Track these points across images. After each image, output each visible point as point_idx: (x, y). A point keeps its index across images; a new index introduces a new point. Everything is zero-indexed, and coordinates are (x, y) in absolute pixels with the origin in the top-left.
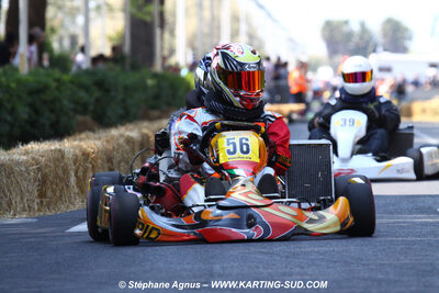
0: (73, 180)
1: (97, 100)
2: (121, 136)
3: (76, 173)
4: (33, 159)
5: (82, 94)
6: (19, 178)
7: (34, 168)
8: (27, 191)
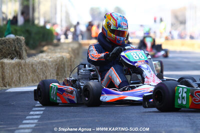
6: (49, 68)
7: (55, 63)
8: (53, 73)
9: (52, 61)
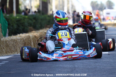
1: (34, 23)
2: (43, 32)
3: (33, 42)
4: (22, 38)
5: (30, 21)
9: (21, 39)
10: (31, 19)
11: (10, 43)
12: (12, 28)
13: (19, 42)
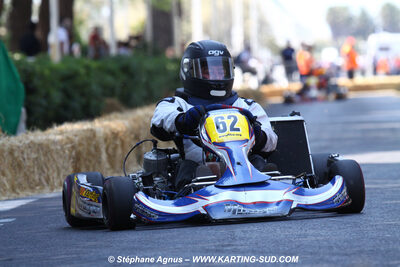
0: (104, 156)
3: (107, 150)
4: (68, 138)
5: (109, 79)
6: (55, 156)
7: (69, 146)
8: (63, 167)
10: (111, 73)
11: (25, 156)
12: (44, 102)
13: (57, 153)
